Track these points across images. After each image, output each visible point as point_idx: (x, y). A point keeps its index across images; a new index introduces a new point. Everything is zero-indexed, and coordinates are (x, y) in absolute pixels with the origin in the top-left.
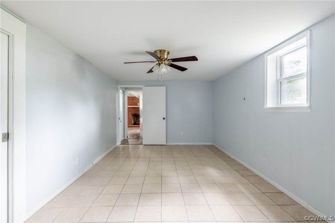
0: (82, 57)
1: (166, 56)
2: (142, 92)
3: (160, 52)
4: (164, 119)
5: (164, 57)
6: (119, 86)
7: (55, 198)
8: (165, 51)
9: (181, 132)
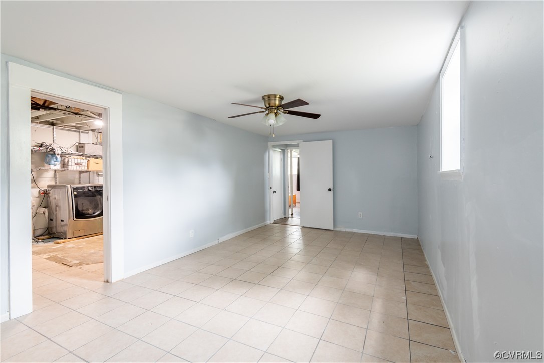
0: (198, 115)
1: (277, 103)
2: (298, 150)
3: (269, 97)
4: (330, 190)
5: (275, 104)
6: (270, 144)
7: (159, 266)
8: (275, 96)
9: (359, 213)
